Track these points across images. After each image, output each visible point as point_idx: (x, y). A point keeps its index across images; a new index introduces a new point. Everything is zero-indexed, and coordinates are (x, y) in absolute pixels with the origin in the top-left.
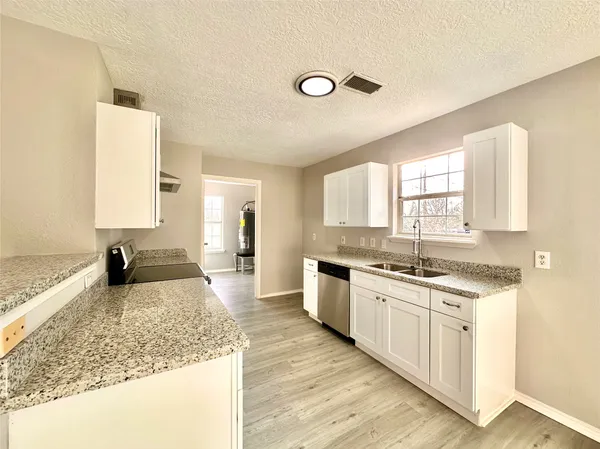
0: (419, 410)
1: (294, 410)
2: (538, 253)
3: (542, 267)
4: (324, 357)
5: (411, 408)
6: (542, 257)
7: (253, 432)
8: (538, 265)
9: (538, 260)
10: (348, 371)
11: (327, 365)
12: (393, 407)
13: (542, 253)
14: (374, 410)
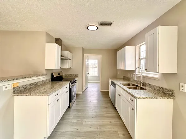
0: (121, 136)
1: (84, 121)
2: (181, 84)
3: (182, 91)
4: (104, 111)
5: (118, 134)
6: (183, 86)
7: (71, 122)
8: (181, 90)
9: (181, 87)
10: (107, 117)
11: (103, 113)
12: (112, 131)
13: (183, 84)
14: (105, 129)
